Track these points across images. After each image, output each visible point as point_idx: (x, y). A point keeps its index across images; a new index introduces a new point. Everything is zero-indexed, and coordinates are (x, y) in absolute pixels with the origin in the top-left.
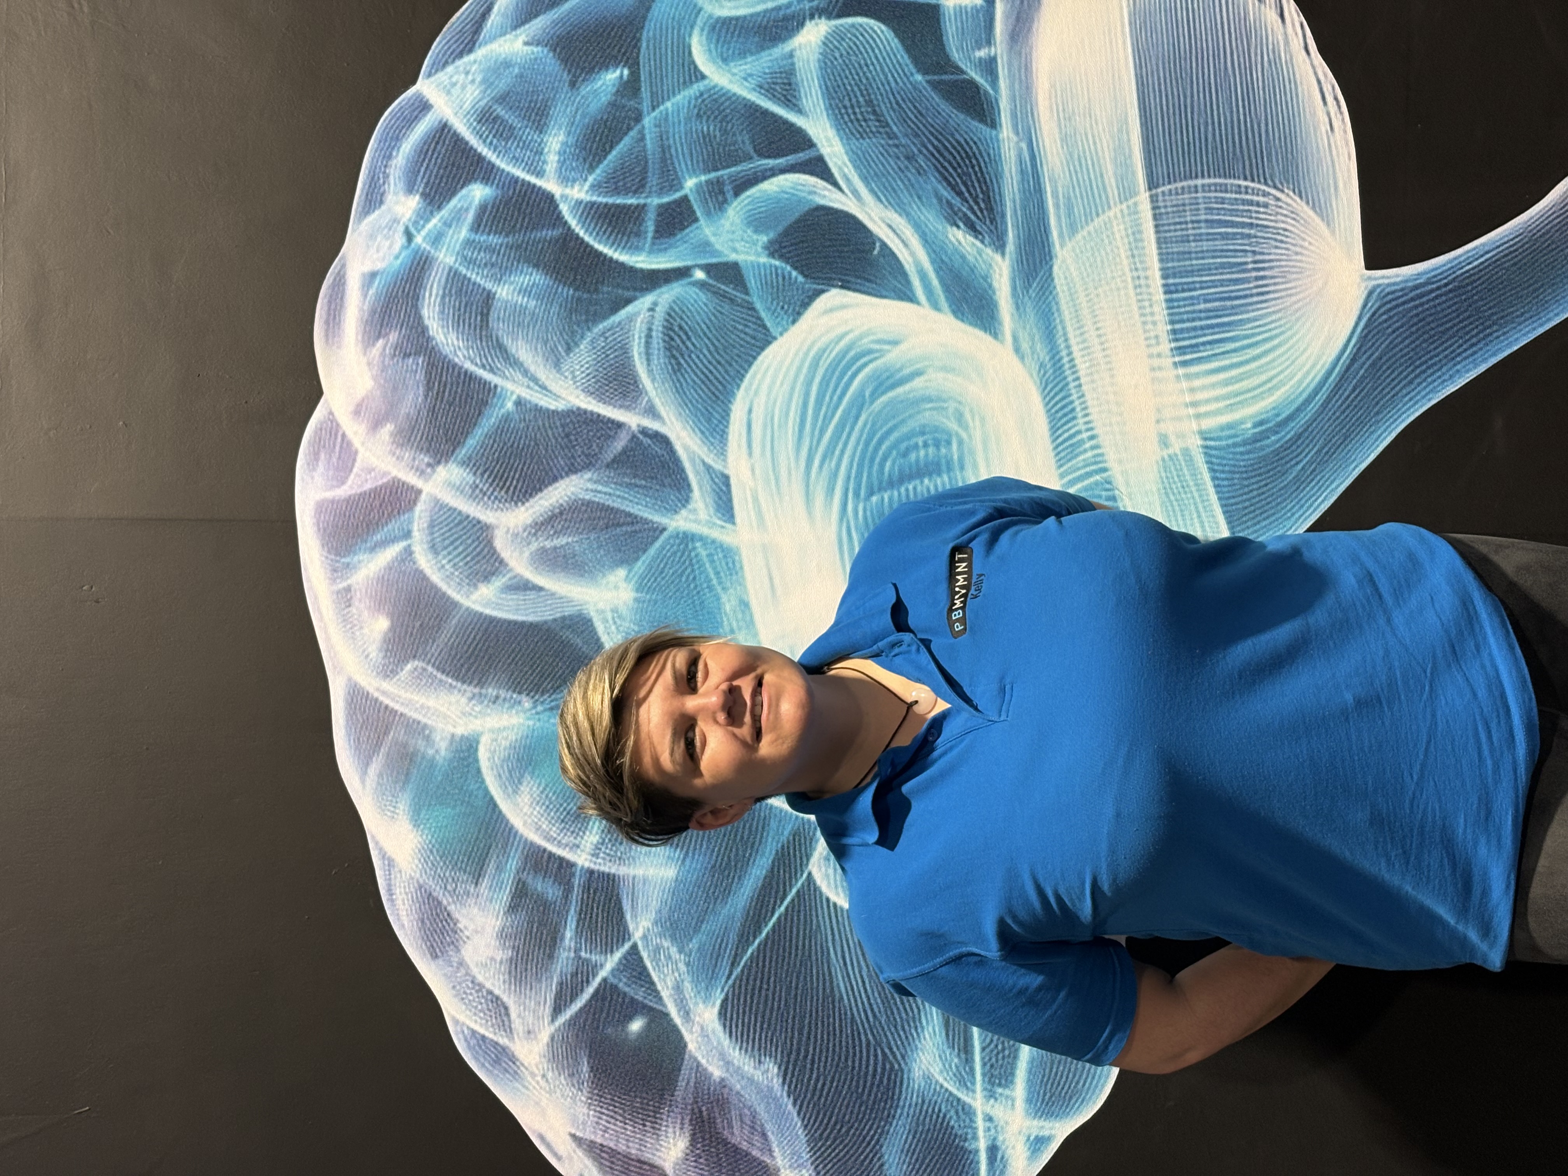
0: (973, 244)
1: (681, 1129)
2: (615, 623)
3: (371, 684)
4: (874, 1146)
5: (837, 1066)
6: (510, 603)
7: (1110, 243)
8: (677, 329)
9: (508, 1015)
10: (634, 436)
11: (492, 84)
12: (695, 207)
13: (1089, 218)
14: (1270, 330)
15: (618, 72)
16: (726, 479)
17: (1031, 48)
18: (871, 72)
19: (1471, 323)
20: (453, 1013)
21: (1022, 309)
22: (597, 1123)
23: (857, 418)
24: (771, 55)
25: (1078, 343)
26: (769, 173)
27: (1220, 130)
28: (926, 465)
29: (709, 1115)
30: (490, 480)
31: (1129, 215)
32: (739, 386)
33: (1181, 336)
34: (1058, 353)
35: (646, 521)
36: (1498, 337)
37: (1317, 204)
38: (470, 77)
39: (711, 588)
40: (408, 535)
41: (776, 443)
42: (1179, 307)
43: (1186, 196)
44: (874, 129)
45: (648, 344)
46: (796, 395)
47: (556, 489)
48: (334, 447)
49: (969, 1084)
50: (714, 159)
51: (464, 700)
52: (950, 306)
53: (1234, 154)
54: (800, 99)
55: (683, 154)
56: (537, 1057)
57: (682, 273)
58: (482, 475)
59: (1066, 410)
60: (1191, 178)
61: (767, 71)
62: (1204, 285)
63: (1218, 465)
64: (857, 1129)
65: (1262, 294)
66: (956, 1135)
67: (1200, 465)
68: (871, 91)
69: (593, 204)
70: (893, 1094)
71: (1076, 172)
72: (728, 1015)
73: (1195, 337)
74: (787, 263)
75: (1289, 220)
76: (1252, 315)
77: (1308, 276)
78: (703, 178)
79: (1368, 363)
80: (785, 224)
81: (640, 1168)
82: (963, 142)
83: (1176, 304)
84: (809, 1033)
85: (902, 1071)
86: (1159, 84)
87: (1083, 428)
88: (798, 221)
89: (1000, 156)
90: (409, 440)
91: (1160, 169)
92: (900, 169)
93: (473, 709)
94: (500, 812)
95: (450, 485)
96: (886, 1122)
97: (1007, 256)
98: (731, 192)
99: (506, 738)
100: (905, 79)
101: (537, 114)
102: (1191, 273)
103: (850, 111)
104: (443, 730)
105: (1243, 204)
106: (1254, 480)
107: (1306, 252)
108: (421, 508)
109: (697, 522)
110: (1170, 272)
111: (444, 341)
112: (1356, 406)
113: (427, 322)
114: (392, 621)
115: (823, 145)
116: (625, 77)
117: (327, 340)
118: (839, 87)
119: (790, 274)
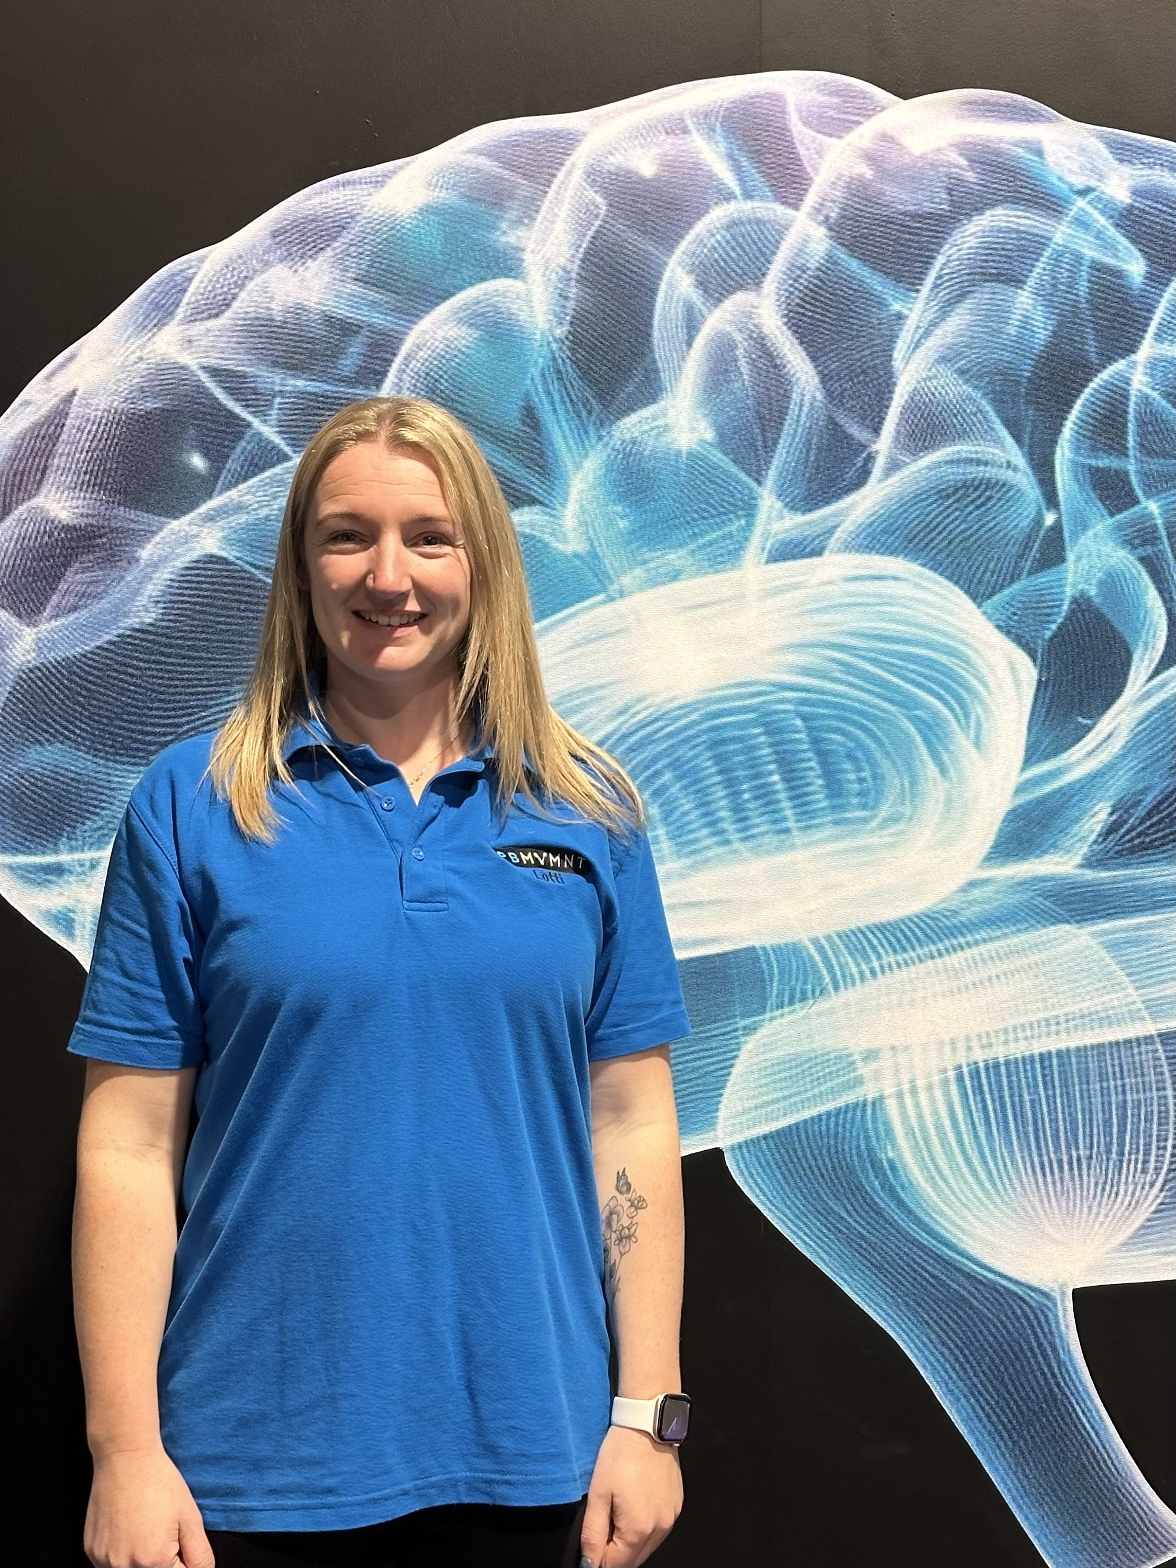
0: (1092, 832)
1: (82, 515)
2: (652, 429)
3: (580, 158)
4: (62, 734)
5: (153, 691)
6: (673, 312)
7: (1097, 990)
8: (988, 494)
9: (209, 317)
10: (864, 447)
12: (1126, 513)
13: (1125, 964)
14: (999, 1176)
16: (817, 553)
19: (1014, 1415)
20: (211, 257)
21: (1019, 889)
22: (88, 420)
23: (891, 701)
25: (981, 954)
26: (1167, 596)
28: (838, 781)
29: (98, 545)
30: (811, 286)
31: (1130, 1012)
32: (924, 565)
33: (992, 1074)
34: (970, 932)
35: (768, 463)
36: (998, 1447)
37: (1148, 1231)
39: (694, 537)
40: (748, 196)
41: (861, 609)
42: (1025, 1071)
43: (1153, 1078)
45: (970, 461)
46: (917, 631)
47: (803, 361)
48: (845, 113)
51: (563, 261)
52: (1021, 806)
56: (162, 351)
57: (1051, 499)
58: (817, 277)
59: (904, 942)
60: (1174, 1083)
62: (1051, 1100)
64: (83, 715)
65: (1043, 1168)
69: (1126, 398)
72: (210, 566)
73: (991, 1090)
74: (1066, 619)
75: (1128, 1198)
76: (1018, 1156)
77: (1064, 1222)
78: (1159, 522)
79: (965, 1293)
80: (1110, 616)
81: (38, 469)
83: (1028, 1067)
84: (190, 658)
87: (884, 962)
88: (1113, 630)
90: (855, 195)
93: (553, 271)
94: (437, 304)
95: (806, 241)
96: (89, 748)
97: (1079, 871)
98: (1144, 554)
99: (520, 310)
102: (1065, 1084)
104: (529, 238)
105: (1145, 1145)
106: (827, 1160)
107: (1092, 1217)
108: (779, 210)
109: (769, 520)
110: (1066, 1060)
111: (967, 233)
112: (915, 1279)
113: (988, 213)
114: (650, 180)
117: (965, 103)
119: (1054, 621)
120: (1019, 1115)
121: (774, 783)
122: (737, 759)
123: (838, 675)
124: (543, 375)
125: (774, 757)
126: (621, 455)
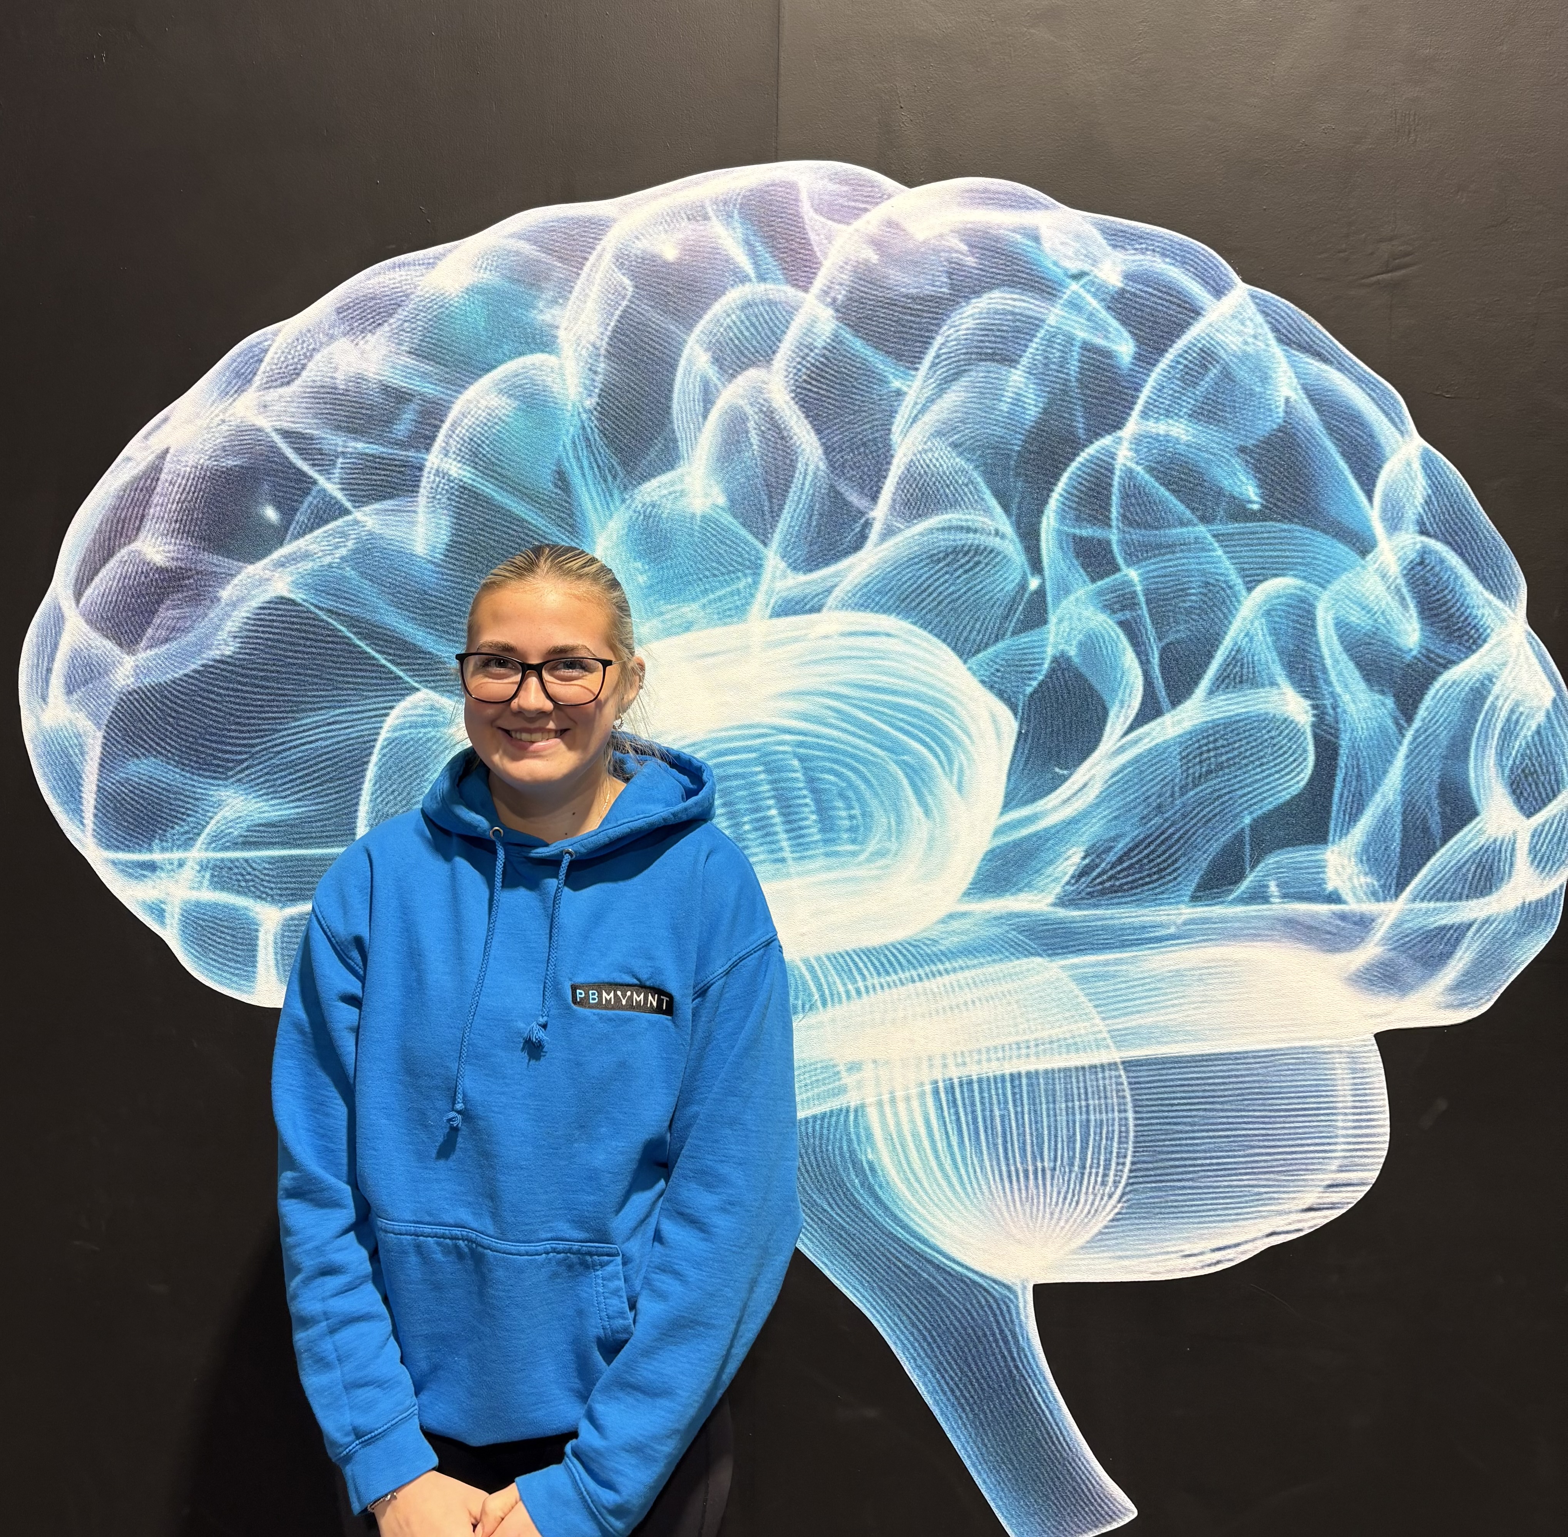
0: (1066, 874)
2: (670, 493)
4: (155, 750)
5: (232, 715)
6: (691, 386)
7: (1066, 1019)
8: (976, 559)
9: (282, 385)
10: (863, 514)
11: (1244, 364)
12: (1107, 580)
14: (971, 1183)
15: (1256, 499)
17: (1278, 941)
18: (1254, 769)
19: (975, 1391)
20: (284, 331)
21: (995, 923)
24: (1273, 662)
25: (958, 981)
26: (1144, 658)
27: (1186, 1139)
30: (817, 364)
31: (1096, 1040)
32: (915, 623)
34: (949, 960)
35: (773, 527)
36: (961, 1418)
37: (1104, 1237)
38: (1250, 340)
39: (705, 592)
40: (762, 278)
41: (858, 662)
42: (997, 1089)
43: (1115, 1100)
44: (1191, 771)
45: (961, 528)
46: (906, 683)
49: (213, 845)
50: (1159, 600)
51: (592, 338)
52: (998, 847)
53: (1160, 1153)
54: (1225, 693)
55: (1166, 567)
56: (242, 414)
57: (1036, 565)
58: (824, 356)
59: (887, 966)
60: (1135, 1106)
61: (1256, 658)
62: (1020, 1116)
64: (171, 733)
65: (1010, 1176)
66: (165, 831)
67: (829, 1105)
68: (1233, 768)
69: (1112, 471)
70: (205, 770)
71: (1142, 985)
73: (964, 1104)
75: (1088, 1207)
76: (987, 1163)
78: (1139, 588)
79: (934, 1282)
82: (1176, 865)
83: (1000, 1085)
85: (226, 779)
86: (1236, 1076)
87: (869, 984)
88: (1091, 688)
89: (1161, 905)
91: (1145, 1074)
94: (480, 376)
95: (814, 321)
96: (177, 762)
97: (1051, 909)
98: (1123, 618)
99: (554, 382)
100: (1246, 805)
102: (1033, 1102)
103: (1211, 746)
105: (1105, 1160)
107: (1054, 1222)
108: (789, 292)
110: (1034, 1081)
111: (964, 315)
113: (986, 296)
114: (672, 264)
115: (1173, 716)
116: (1250, 506)
117: (967, 191)
118: (1238, 734)
119: (1035, 679)
120: (990, 1127)
121: (773, 817)
123: (833, 721)
124: (574, 443)
125: (773, 793)
126: (642, 517)
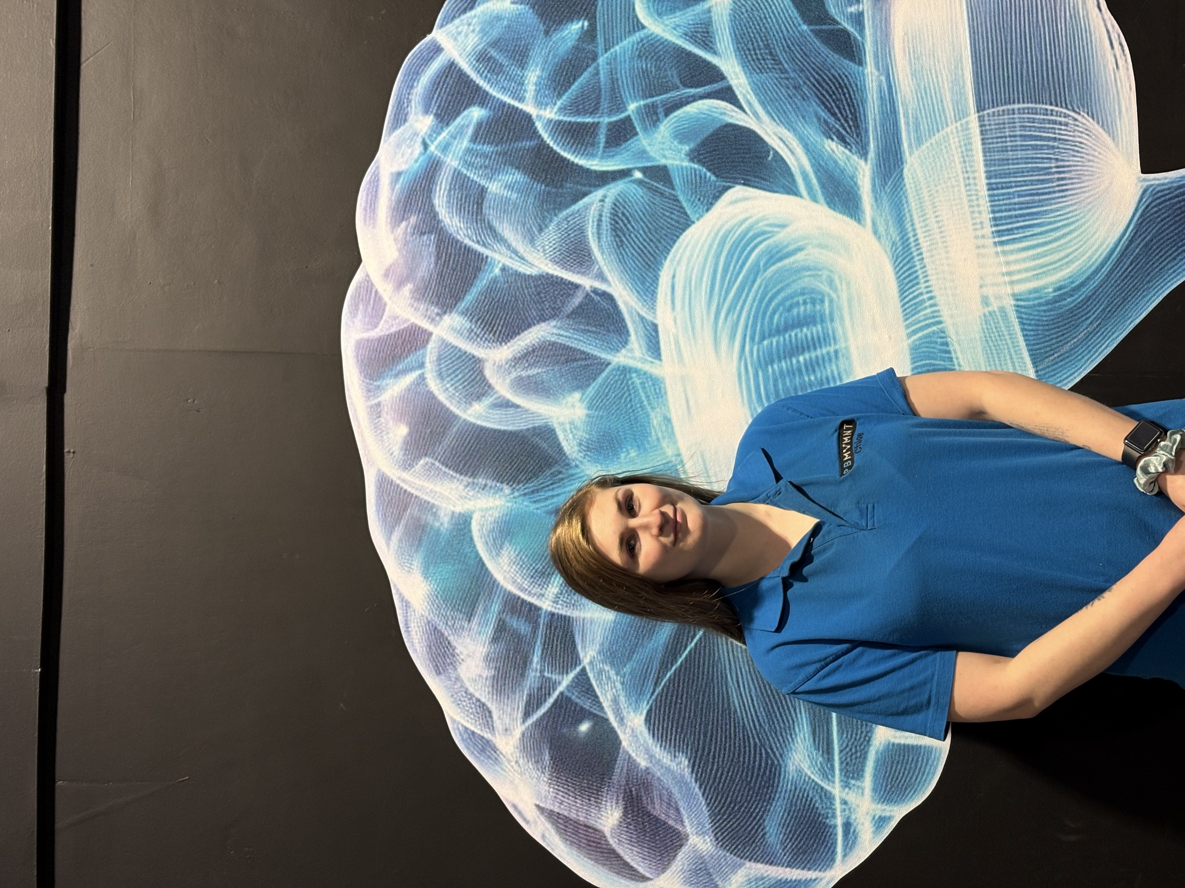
0: (844, 152)
1: (617, 803)
2: (572, 432)
3: (395, 474)
4: (759, 821)
5: (732, 760)
6: (496, 416)
7: (947, 152)
8: (620, 215)
9: (491, 717)
10: (588, 295)
11: (488, 32)
12: (636, 124)
13: (931, 133)
14: (1068, 218)
15: (580, 24)
16: (655, 327)
17: (890, 6)
18: (768, 23)
20: (452, 714)
21: (879, 201)
22: (555, 797)
23: (754, 282)
24: (694, 11)
25: (921, 227)
26: (691, 99)
27: (1032, 67)
28: (805, 318)
29: (637, 794)
30: (482, 326)
31: (962, 131)
32: (666, 258)
33: (999, 222)
34: (906, 234)
35: (596, 358)
37: (1105, 123)
38: (471, 28)
39: (643, 408)
40: (422, 365)
41: (693, 300)
42: (999, 200)
43: (1006, 117)
44: (770, 66)
45: (599, 226)
46: (708, 264)
47: (530, 333)
48: (370, 300)
49: (830, 777)
50: (650, 89)
51: (461, 487)
52: (825, 199)
53: (1043, 85)
54: (715, 44)
55: (627, 85)
56: (512, 748)
57: (625, 174)
58: (476, 322)
59: (912, 277)
60: (1010, 103)
61: (691, 22)
62: (1018, 184)
63: (1027, 319)
64: (746, 808)
65: (1063, 191)
66: (820, 814)
67: (1013, 319)
68: (768, 37)
69: (560, 122)
70: (774, 782)
71: (922, 98)
72: (652, 721)
73: (1011, 223)
74: (704, 166)
75: (1084, 135)
76: (1055, 206)
77: (1098, 178)
78: (642, 103)
79: (1142, 244)
80: (702, 137)
81: (586, 831)
82: (837, 75)
83: (996, 198)
84: (712, 736)
85: (780, 766)
86: (987, 33)
87: (924, 291)
88: (712, 135)
89: (865, 86)
90: (423, 296)
91: (986, 96)
92: (789, 95)
93: (468, 494)
94: (487, 569)
95: (453, 329)
96: (768, 803)
97: (869, 162)
98: (663, 113)
99: (492, 516)
100: (794, 29)
101: (520, 55)
102: (1009, 175)
103: (753, 52)
104: (446, 508)
105: (1049, 123)
106: (1053, 332)
107: (1096, 160)
108: (432, 346)
109: (634, 358)
110: (993, 174)
111: (450, 223)
112: (1132, 276)
113: (437, 209)
114: (410, 428)
115: (732, 78)
116: (585, 28)
117: (365, 222)
118: (744, 34)
119: (705, 174)
120: (1028, 205)
121: (805, 360)
122: (788, 383)
123: (736, 315)
124: (535, 502)
125: (788, 359)
126: (589, 453)
